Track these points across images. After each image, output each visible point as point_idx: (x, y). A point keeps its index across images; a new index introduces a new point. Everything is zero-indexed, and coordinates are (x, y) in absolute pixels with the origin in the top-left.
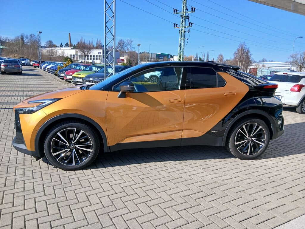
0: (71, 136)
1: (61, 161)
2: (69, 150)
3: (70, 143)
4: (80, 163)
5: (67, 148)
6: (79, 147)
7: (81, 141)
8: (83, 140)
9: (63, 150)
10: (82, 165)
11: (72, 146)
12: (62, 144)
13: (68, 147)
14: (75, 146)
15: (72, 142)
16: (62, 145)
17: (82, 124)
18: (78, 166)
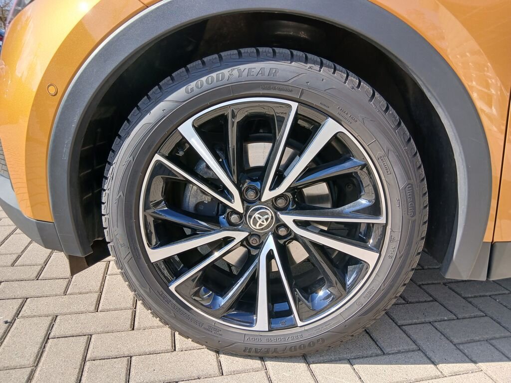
0: (257, 153)
1: (197, 294)
2: (239, 236)
3: (251, 195)
4: (300, 323)
5: (233, 226)
6: (297, 223)
7: (307, 191)
8: (322, 189)
9: (206, 232)
10: (306, 336)
11: (262, 214)
12: (207, 199)
13: (234, 218)
14: (278, 220)
15: (259, 193)
16: (202, 203)
17: (341, 74)
18: (285, 336)
